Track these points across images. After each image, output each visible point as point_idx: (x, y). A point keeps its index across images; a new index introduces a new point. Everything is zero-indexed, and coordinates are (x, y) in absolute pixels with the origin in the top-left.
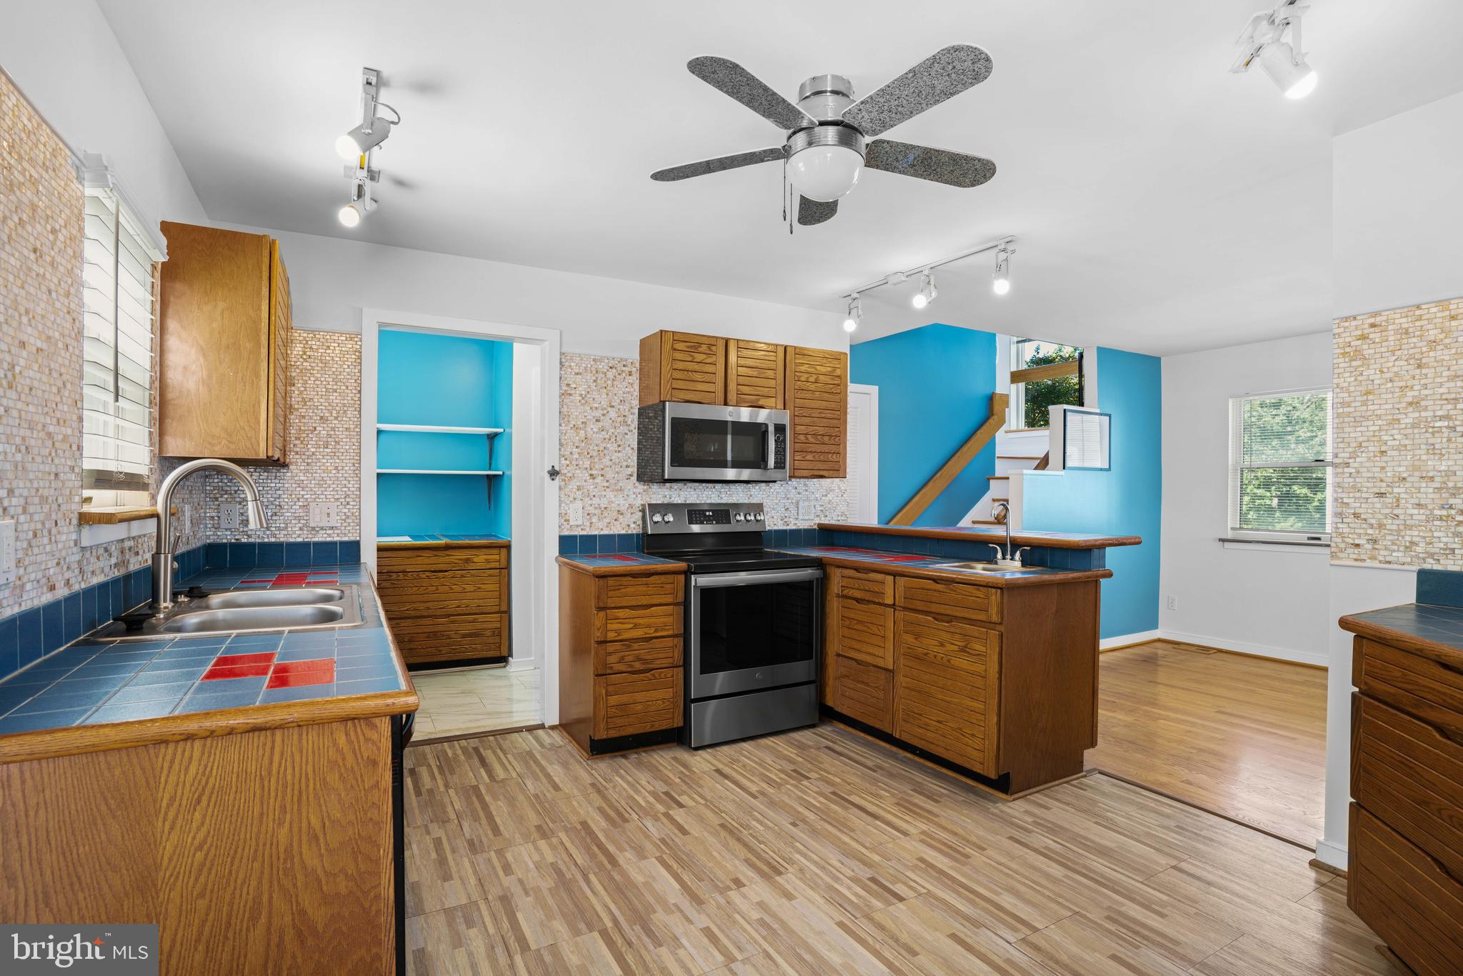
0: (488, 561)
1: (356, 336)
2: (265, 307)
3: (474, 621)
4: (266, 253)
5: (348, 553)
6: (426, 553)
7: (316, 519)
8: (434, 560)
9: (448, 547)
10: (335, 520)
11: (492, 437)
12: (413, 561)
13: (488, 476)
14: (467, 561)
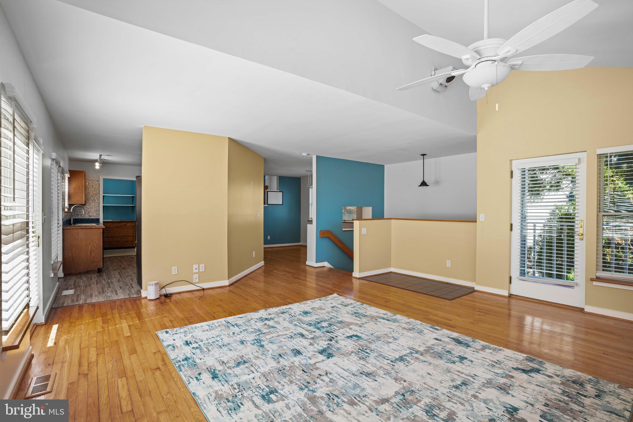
0: (130, 225)
1: (98, 181)
2: (84, 181)
3: (127, 238)
4: (84, 174)
5: (97, 221)
6: (115, 223)
7: (91, 214)
8: (117, 225)
9: (120, 222)
10: (95, 215)
11: (133, 197)
12: (112, 225)
13: (132, 206)
14: (125, 225)
